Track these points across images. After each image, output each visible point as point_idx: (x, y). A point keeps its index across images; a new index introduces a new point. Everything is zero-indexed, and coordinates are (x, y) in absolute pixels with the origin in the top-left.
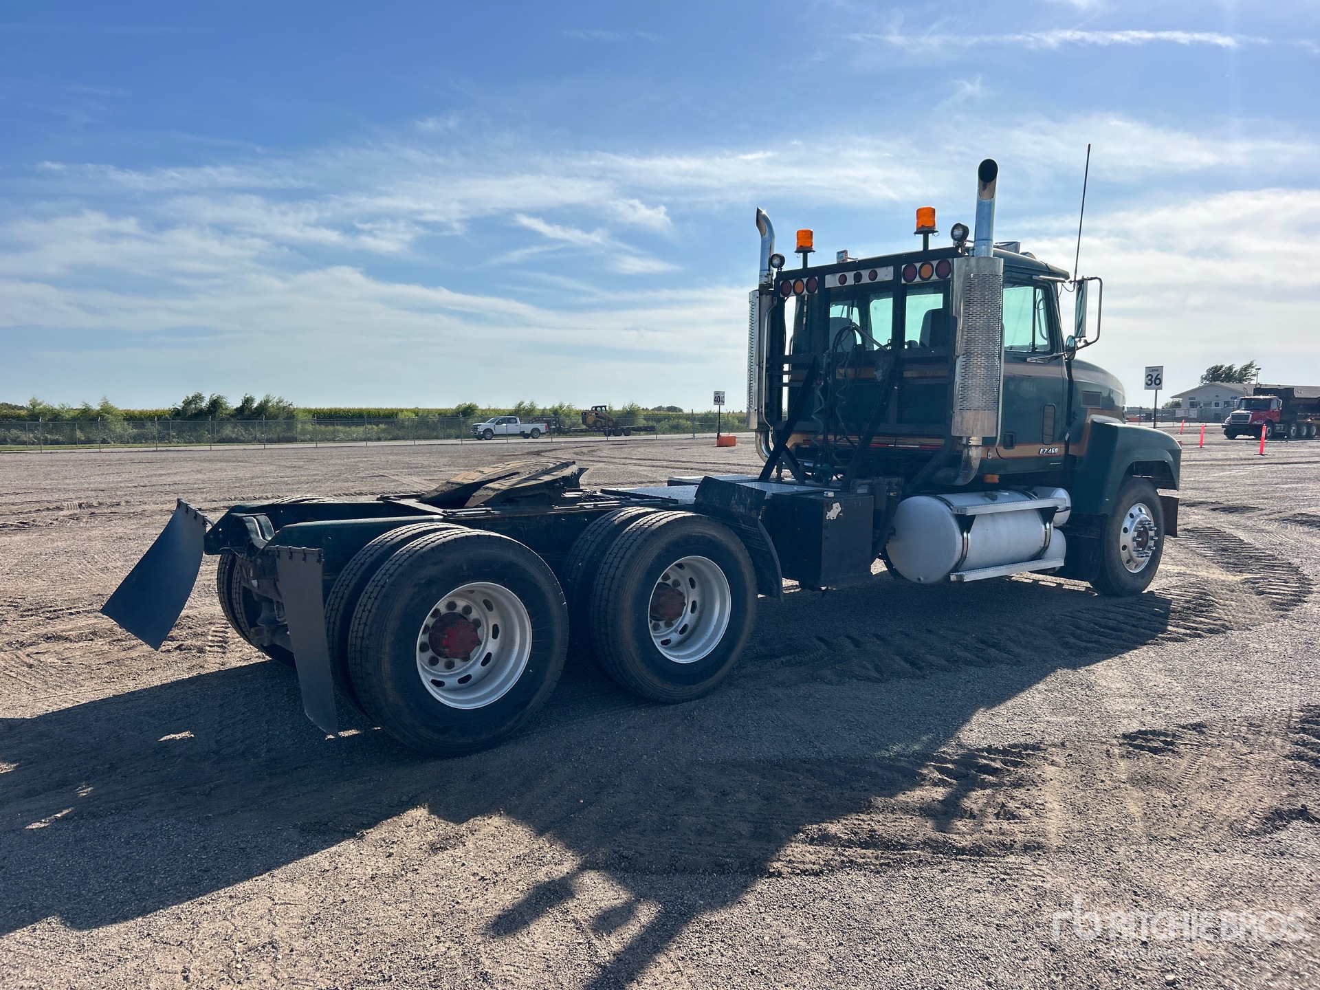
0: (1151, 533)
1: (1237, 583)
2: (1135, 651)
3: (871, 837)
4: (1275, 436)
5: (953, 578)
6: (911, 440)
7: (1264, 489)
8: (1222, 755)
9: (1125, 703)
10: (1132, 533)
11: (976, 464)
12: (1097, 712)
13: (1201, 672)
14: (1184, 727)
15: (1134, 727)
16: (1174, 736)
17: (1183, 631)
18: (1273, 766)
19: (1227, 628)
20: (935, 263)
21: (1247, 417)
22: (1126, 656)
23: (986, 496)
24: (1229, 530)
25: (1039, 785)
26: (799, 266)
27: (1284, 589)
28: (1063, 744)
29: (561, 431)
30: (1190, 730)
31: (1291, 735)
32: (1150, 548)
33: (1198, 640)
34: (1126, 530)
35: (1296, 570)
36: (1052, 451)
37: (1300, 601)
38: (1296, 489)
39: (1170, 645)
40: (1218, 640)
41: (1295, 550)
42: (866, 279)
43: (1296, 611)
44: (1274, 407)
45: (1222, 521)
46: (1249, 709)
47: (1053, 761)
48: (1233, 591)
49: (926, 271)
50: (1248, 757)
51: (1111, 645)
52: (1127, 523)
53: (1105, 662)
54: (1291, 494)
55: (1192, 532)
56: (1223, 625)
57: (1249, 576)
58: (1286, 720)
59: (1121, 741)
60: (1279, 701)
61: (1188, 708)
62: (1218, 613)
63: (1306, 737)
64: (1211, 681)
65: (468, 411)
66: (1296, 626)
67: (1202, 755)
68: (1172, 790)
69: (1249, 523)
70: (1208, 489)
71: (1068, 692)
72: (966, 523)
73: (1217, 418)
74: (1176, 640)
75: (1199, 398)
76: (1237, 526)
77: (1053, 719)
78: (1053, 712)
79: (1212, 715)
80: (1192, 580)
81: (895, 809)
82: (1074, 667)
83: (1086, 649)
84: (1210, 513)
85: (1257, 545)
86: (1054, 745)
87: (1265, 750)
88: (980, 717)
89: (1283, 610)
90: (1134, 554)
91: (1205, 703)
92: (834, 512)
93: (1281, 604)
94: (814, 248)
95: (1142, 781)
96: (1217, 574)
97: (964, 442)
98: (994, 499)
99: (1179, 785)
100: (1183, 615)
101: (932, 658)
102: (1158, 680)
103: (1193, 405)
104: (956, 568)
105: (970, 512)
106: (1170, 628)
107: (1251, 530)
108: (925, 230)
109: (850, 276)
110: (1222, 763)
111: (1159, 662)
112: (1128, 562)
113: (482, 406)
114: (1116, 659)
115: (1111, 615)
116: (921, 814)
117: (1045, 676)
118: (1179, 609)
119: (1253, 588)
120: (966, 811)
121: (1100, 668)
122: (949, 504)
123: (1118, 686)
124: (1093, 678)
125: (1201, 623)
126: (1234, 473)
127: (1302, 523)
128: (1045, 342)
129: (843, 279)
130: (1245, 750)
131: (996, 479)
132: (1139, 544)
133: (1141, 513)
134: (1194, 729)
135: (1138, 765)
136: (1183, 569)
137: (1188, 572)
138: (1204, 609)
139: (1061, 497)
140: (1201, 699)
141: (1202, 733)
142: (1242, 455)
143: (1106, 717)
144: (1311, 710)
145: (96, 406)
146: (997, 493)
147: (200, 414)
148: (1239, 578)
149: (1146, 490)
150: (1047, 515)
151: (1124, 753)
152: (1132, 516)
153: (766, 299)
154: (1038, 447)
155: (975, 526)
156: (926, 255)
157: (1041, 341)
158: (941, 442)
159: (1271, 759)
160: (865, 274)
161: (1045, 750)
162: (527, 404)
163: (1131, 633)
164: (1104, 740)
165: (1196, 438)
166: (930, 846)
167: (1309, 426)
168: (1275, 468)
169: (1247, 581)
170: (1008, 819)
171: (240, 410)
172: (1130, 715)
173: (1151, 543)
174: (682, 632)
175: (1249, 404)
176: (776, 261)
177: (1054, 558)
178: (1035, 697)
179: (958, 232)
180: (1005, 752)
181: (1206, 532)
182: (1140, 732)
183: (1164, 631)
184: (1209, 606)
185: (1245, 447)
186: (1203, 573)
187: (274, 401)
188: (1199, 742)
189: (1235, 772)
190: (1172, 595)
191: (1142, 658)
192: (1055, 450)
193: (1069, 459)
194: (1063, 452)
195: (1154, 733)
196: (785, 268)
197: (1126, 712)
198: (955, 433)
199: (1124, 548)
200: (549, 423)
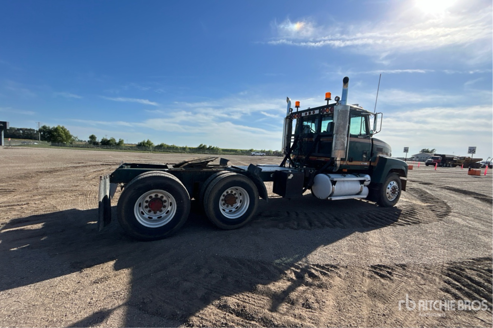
0: (397, 190)
1: (425, 206)
2: (386, 228)
3: (242, 310)
4: (439, 166)
5: (329, 198)
6: (322, 158)
7: (436, 179)
8: (412, 283)
9: (376, 249)
10: (390, 189)
11: (338, 166)
12: (365, 252)
13: (408, 239)
14: (397, 266)
15: (377, 262)
16: (392, 269)
17: (404, 222)
18: (434, 294)
19: (420, 222)
20: (330, 108)
21: (432, 161)
22: (382, 229)
23: (342, 175)
24: (424, 189)
25: (328, 288)
26: (296, 111)
27: (441, 210)
28: (346, 267)
29: (268, 155)
30: (399, 267)
31: (443, 276)
32: (396, 194)
33: (409, 226)
34: (388, 188)
35: (445, 204)
36: (365, 164)
37: (447, 215)
38: (445, 179)
39: (398, 227)
40: (416, 226)
41: (445, 197)
42: (312, 114)
43: (445, 218)
44: (439, 159)
45: (422, 187)
46: (425, 260)
47: (340, 275)
48: (423, 209)
49: (328, 110)
50: (423, 287)
51: (378, 225)
52: (389, 186)
53: (374, 231)
54: (444, 181)
55: (412, 189)
56: (419, 222)
57: (429, 204)
58: (441, 267)
59: (370, 269)
60: (438, 257)
61: (400, 255)
62: (418, 217)
63: (450, 279)
64: (411, 244)
65: (251, 151)
66: (446, 224)
67: (403, 281)
68: (385, 302)
69: (431, 188)
70: (419, 178)
71: (357, 242)
72: (334, 183)
73: (424, 161)
74: (401, 225)
75: (419, 156)
76: (427, 188)
77: (348, 253)
78: (348, 250)
79: (410, 260)
80: (410, 204)
81: (264, 293)
82: (362, 231)
83: (369, 225)
84: (418, 184)
85: (433, 195)
86: (343, 267)
87: (431, 283)
88: (321, 249)
89: (440, 217)
90: (391, 195)
91: (408, 254)
92: (291, 177)
93: (440, 215)
94: (300, 106)
95: (373, 294)
96: (419, 203)
97: (335, 159)
98: (345, 176)
99: (389, 299)
100: (405, 216)
101: (316, 223)
102: (392, 241)
103: (417, 158)
104: (331, 195)
105: (335, 180)
106: (399, 220)
107: (431, 190)
108: (328, 99)
109: (308, 113)
110: (411, 288)
111: (393, 233)
112: (389, 197)
113: (254, 149)
114: (378, 230)
115: (381, 213)
116: (273, 298)
117: (351, 234)
118: (404, 213)
119: (430, 209)
120: (291, 300)
121: (371, 233)
122: (329, 177)
123: (376, 241)
124: (368, 237)
125: (411, 219)
126: (427, 174)
127: (448, 189)
128: (365, 133)
129: (306, 114)
130: (422, 282)
131: (346, 170)
132: (392, 193)
133: (394, 184)
134: (401, 267)
135: (373, 285)
136: (408, 200)
137: (409, 201)
138: (413, 214)
139: (368, 177)
140: (406, 252)
141: (404, 269)
142: (430, 170)
143: (368, 256)
144: (452, 264)
145: (185, 146)
146: (346, 175)
147: (201, 148)
148: (426, 205)
149: (396, 177)
150: (362, 182)
151: (370, 276)
152: (391, 184)
153: (288, 120)
154: (360, 162)
155: (337, 184)
156: (328, 106)
157: (363, 132)
158: (329, 159)
159: (434, 290)
160: (312, 112)
161: (339, 269)
162: (263, 150)
163: (386, 220)
164: (363, 267)
165: (417, 165)
166: (264, 322)
167: (449, 164)
168: (439, 174)
169: (429, 206)
170: (307, 308)
171: (209, 148)
172: (377, 256)
173: (397, 193)
174: (236, 208)
175: (433, 158)
176: (291, 110)
177: (363, 195)
178: (344, 242)
179: (337, 99)
180: (323, 268)
181: (417, 189)
182: (379, 265)
183: (397, 221)
184: (415, 213)
185: (431, 168)
186: (414, 202)
187: (215, 147)
188: (402, 274)
189: (416, 295)
190: (403, 208)
191: (387, 231)
192: (366, 164)
193: (370, 166)
194: (369, 164)
195: (384, 266)
196: (293, 112)
197: (376, 254)
198: (333, 156)
199: (388, 193)
200: (266, 153)
